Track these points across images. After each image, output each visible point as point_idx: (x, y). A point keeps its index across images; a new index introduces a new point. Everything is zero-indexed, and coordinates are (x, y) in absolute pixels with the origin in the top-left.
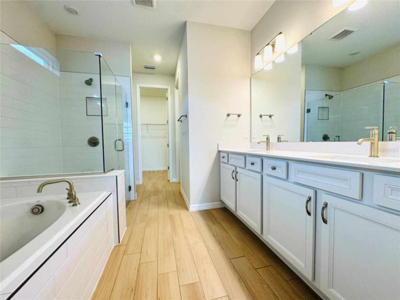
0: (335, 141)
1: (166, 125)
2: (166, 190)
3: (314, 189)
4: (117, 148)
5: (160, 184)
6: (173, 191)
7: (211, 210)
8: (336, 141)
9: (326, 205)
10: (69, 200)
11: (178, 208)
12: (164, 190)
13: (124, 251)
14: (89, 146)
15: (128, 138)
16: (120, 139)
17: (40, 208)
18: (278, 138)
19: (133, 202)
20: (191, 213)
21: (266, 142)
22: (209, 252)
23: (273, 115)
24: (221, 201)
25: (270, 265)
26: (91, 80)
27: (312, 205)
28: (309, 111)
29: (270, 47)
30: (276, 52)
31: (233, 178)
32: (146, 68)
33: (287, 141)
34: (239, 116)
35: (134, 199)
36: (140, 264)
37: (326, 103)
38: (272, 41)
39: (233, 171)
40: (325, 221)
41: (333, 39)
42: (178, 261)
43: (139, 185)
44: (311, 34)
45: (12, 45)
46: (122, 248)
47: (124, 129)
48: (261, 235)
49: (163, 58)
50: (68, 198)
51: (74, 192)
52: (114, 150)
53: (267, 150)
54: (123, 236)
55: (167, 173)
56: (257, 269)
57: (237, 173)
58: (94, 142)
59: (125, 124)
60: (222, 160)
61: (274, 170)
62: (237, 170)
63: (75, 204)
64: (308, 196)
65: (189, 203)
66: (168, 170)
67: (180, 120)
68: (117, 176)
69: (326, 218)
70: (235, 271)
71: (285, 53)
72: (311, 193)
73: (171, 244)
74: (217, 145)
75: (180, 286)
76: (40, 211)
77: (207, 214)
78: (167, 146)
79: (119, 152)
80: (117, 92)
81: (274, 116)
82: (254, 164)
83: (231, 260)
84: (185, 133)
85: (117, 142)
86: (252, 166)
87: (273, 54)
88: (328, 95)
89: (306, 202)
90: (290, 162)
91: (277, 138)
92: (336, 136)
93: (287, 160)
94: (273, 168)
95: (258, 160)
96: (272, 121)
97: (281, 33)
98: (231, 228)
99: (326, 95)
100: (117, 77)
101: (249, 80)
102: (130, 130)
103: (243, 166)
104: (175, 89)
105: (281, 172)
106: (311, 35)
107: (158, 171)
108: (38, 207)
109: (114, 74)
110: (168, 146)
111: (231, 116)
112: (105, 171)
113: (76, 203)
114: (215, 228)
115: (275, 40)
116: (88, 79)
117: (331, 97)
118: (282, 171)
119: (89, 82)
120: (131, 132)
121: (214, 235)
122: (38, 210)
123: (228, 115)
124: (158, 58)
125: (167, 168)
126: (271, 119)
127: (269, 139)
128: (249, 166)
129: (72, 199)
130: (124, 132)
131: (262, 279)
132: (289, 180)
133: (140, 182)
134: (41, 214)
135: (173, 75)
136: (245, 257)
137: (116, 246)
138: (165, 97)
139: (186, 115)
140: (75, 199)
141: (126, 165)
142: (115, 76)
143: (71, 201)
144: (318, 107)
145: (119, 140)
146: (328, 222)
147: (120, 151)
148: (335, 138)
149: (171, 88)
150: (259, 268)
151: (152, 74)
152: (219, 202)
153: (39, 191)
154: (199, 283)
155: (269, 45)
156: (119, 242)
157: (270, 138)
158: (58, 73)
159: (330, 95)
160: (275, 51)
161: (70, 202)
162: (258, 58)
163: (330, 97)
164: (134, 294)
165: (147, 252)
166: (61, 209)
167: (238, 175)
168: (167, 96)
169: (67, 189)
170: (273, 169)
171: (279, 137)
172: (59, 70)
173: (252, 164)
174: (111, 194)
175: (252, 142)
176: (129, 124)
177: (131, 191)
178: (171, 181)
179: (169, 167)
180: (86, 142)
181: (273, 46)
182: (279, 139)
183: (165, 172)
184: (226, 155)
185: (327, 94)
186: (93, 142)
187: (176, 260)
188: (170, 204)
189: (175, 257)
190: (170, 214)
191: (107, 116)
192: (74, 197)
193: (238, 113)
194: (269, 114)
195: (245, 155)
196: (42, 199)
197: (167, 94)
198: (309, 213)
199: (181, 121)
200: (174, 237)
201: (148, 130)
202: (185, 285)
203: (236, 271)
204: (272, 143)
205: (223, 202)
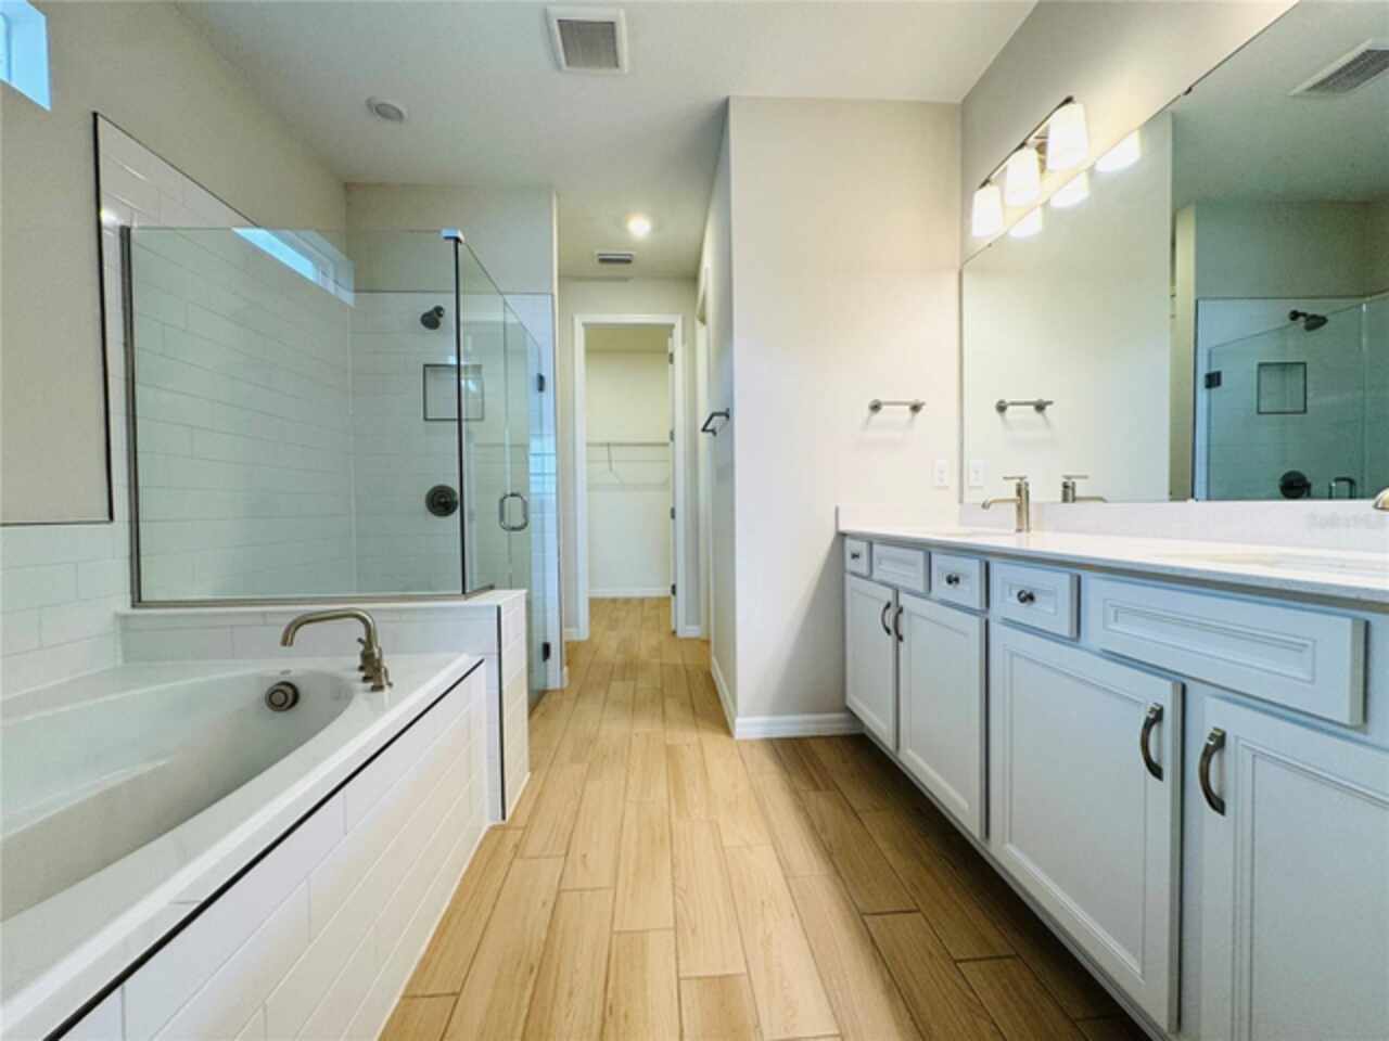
0: (1330, 497)
1: (665, 445)
2: (661, 665)
3: (1177, 678)
4: (507, 520)
5: (646, 643)
6: (685, 665)
7: (812, 742)
8: (1339, 497)
9: (1219, 741)
10: (363, 674)
11: (697, 726)
12: (656, 661)
13: (516, 846)
14: (429, 513)
15: (543, 487)
16: (515, 491)
17: (290, 691)
18: (1065, 486)
19: (554, 698)
20: (737, 742)
21: (1013, 500)
22: (791, 881)
23: (1050, 403)
24: (848, 710)
25: (1013, 953)
26: (438, 311)
27: (1165, 736)
28: (1213, 380)
29: (1029, 155)
30: (1052, 171)
31: (888, 631)
32: (603, 261)
33: (1101, 499)
34: (915, 408)
35: (558, 686)
36: (559, 893)
37: (1298, 345)
38: (1036, 134)
39: (888, 606)
40: (1218, 805)
41: (1315, 94)
42: (681, 898)
43: (579, 643)
44: (1190, 90)
45: (238, 231)
46: (512, 837)
47: (532, 459)
48: (983, 844)
49: (658, 227)
50: (361, 668)
51: (376, 651)
52: (498, 525)
53: (1019, 530)
54: (515, 802)
55: (669, 606)
56: (961, 961)
57: (901, 611)
58: (443, 500)
59: (535, 446)
60: (850, 564)
61: (1028, 601)
62: (901, 603)
63: (378, 684)
64: (1151, 705)
65: (732, 710)
66: (673, 597)
67: (709, 427)
68: (499, 609)
69: (1221, 792)
70: (876, 959)
71: (1091, 171)
72: (1164, 694)
73: (662, 840)
74: (833, 511)
75: (679, 979)
76: (289, 703)
77: (793, 753)
78: (669, 515)
79: (514, 533)
80: (509, 343)
81: (1055, 404)
82: (957, 580)
83: (867, 919)
84: (724, 472)
85: (507, 500)
86: (951, 587)
87: (1041, 179)
88: (1304, 315)
89: (1142, 723)
90: (1086, 575)
91: (1061, 488)
92: (1338, 480)
93: (1077, 569)
94: (1023, 595)
95: (972, 568)
96: (1048, 423)
97: (1068, 100)
98: (877, 810)
99: (1295, 315)
100: (507, 297)
101: (954, 277)
102: (550, 465)
103: (920, 587)
104: (698, 323)
105: (1053, 612)
106: (1191, 94)
107: (642, 601)
108: (283, 687)
109: (502, 289)
110: (673, 516)
111: (884, 408)
112: (468, 591)
113: (380, 681)
114: (821, 803)
115: (1047, 129)
116: (430, 308)
117: (1315, 322)
118: (1056, 608)
119: (432, 320)
120: (554, 471)
121: (812, 827)
122: (285, 697)
123: (876, 407)
124: (639, 227)
125: (669, 589)
126: (1045, 417)
127: (1027, 492)
128: (941, 588)
129: (373, 671)
130: (532, 470)
131: (977, 1001)
132: (1084, 641)
133: (582, 632)
134: (294, 709)
135: (692, 278)
136: (919, 915)
137: (493, 829)
138: (665, 351)
139: (728, 410)
140: (378, 669)
141: (536, 575)
142: (501, 294)
143: (369, 675)
144: (1256, 362)
145: (513, 495)
146: (1229, 808)
147: (514, 529)
148: (1334, 485)
149: (684, 319)
150: (968, 960)
151: (625, 279)
152: (842, 716)
153: (287, 640)
154: (745, 978)
155: (1025, 149)
156: (504, 817)
157: (1031, 488)
158: (348, 297)
159: (1310, 312)
160: (1049, 165)
161: (366, 679)
162: (985, 200)
163: (1312, 321)
164: (536, 982)
165: (585, 856)
166: (341, 696)
167: (903, 619)
168: (670, 350)
169: (360, 640)
170: (1023, 600)
171: (1070, 484)
172: (352, 287)
173: (952, 580)
174: (481, 662)
175: (966, 500)
176: (549, 445)
177: (549, 662)
178: (680, 634)
179: (674, 589)
180: (422, 504)
181: (1041, 148)
182: (1070, 492)
183: (663, 604)
184: (861, 547)
185: (1300, 310)
186: (442, 502)
187: (674, 894)
188: (672, 708)
189: (674, 885)
190: (669, 742)
191: (482, 419)
192: (376, 664)
193: (912, 399)
194: (1035, 399)
195: (927, 549)
196: (295, 665)
197: (670, 340)
198: (1156, 770)
199: (713, 431)
200: (674, 819)
201: (610, 461)
202: (699, 978)
203: (879, 960)
204: (1040, 506)
205: (854, 715)
